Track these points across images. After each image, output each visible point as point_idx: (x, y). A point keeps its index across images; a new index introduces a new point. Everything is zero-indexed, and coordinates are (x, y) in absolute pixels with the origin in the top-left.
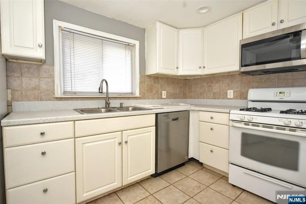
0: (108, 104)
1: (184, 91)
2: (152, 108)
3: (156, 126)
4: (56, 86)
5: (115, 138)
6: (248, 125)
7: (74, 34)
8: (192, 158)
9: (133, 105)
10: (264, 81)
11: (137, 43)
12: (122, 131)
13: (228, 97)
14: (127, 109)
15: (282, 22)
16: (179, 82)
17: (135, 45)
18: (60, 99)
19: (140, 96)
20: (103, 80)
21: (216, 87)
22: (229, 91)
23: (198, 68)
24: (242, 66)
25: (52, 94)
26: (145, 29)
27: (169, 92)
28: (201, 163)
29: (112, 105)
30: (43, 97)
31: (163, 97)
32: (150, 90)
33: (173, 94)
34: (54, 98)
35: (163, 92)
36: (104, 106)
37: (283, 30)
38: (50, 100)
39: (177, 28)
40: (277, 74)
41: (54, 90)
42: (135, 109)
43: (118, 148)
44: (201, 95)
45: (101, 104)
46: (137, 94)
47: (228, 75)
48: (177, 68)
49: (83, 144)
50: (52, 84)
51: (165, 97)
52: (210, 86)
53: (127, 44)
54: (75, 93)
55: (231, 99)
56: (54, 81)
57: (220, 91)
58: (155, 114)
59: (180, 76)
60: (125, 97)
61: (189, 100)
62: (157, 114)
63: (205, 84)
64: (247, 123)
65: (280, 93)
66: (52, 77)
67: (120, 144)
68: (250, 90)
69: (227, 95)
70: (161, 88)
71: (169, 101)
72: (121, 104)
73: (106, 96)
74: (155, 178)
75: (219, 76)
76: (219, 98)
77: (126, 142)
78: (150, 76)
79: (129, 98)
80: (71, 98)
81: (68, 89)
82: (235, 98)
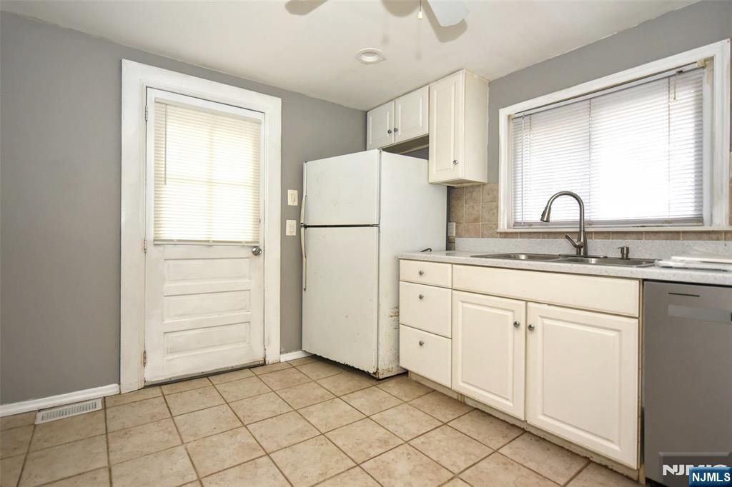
4: (499, 215)
7: (533, 116)
12: (527, 301)
18: (505, 235)
20: (555, 194)
25: (494, 227)
30: (485, 232)
34: (498, 233)
38: (492, 237)
41: (498, 221)
50: (495, 211)
56: (497, 207)
60: (657, 233)
66: (495, 200)
73: (578, 230)
77: (531, 328)
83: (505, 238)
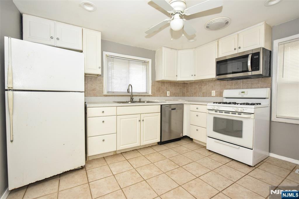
0: (132, 99)
1: (183, 91)
2: (159, 102)
3: (161, 112)
4: (104, 89)
5: (137, 118)
6: (217, 112)
7: (114, 58)
8: (186, 136)
9: (147, 100)
10: (234, 85)
11: (150, 61)
12: (141, 114)
13: (212, 95)
14: (144, 102)
15: (240, 48)
16: (179, 85)
17: (149, 62)
18: (106, 96)
19: (151, 95)
20: (130, 85)
21: (204, 88)
22: (212, 91)
23: (191, 76)
24: (217, 75)
25: (102, 93)
26: (155, 51)
27: (171, 92)
28: (191, 138)
29: (134, 100)
30: (98, 95)
31: (167, 95)
32: (159, 90)
33: (174, 93)
35: (168, 92)
36: (130, 101)
37: (240, 53)
38: (101, 96)
39: (176, 49)
40: (242, 80)
41: (103, 91)
42: (148, 102)
43: (138, 123)
44: (195, 94)
45: (128, 99)
46: (150, 93)
47: (212, 80)
48: (177, 76)
49: (121, 119)
50: (102, 87)
51: (169, 95)
52: (201, 88)
53: (144, 61)
54: (113, 92)
55: (214, 97)
56: (103, 86)
57: (207, 91)
58: (160, 105)
59: (178, 81)
60: (142, 95)
61: (186, 98)
62: (161, 105)
63: (197, 86)
64: (216, 111)
65: (242, 92)
66: (102, 83)
67: (140, 121)
68: (224, 91)
69: (211, 94)
70: (166, 89)
71: (172, 98)
72: (140, 99)
73: (131, 94)
74: (160, 145)
75: (206, 81)
76: (206, 96)
77: (143, 120)
78: (158, 82)
79: (145, 96)
80: (112, 95)
81: (110, 90)
82: (216, 96)
83: (106, 97)
